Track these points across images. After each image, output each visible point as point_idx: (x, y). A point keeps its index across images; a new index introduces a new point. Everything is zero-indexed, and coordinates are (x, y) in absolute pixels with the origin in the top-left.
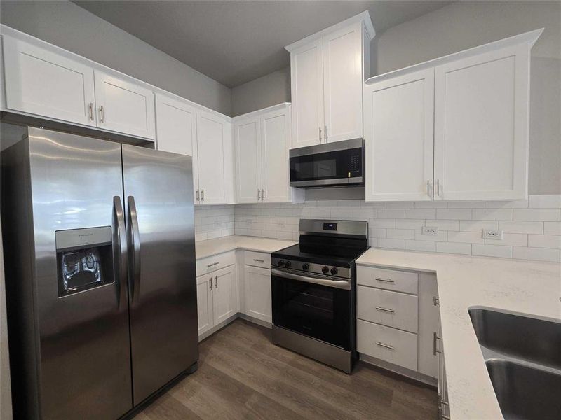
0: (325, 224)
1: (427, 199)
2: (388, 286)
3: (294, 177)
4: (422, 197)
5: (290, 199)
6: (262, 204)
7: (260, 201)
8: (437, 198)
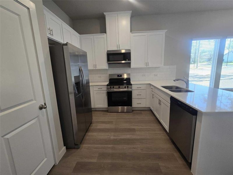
0: (118, 75)
1: (146, 67)
2: (140, 89)
3: (108, 60)
4: (145, 66)
5: (107, 67)
6: (96, 70)
7: (95, 69)
8: (148, 67)
